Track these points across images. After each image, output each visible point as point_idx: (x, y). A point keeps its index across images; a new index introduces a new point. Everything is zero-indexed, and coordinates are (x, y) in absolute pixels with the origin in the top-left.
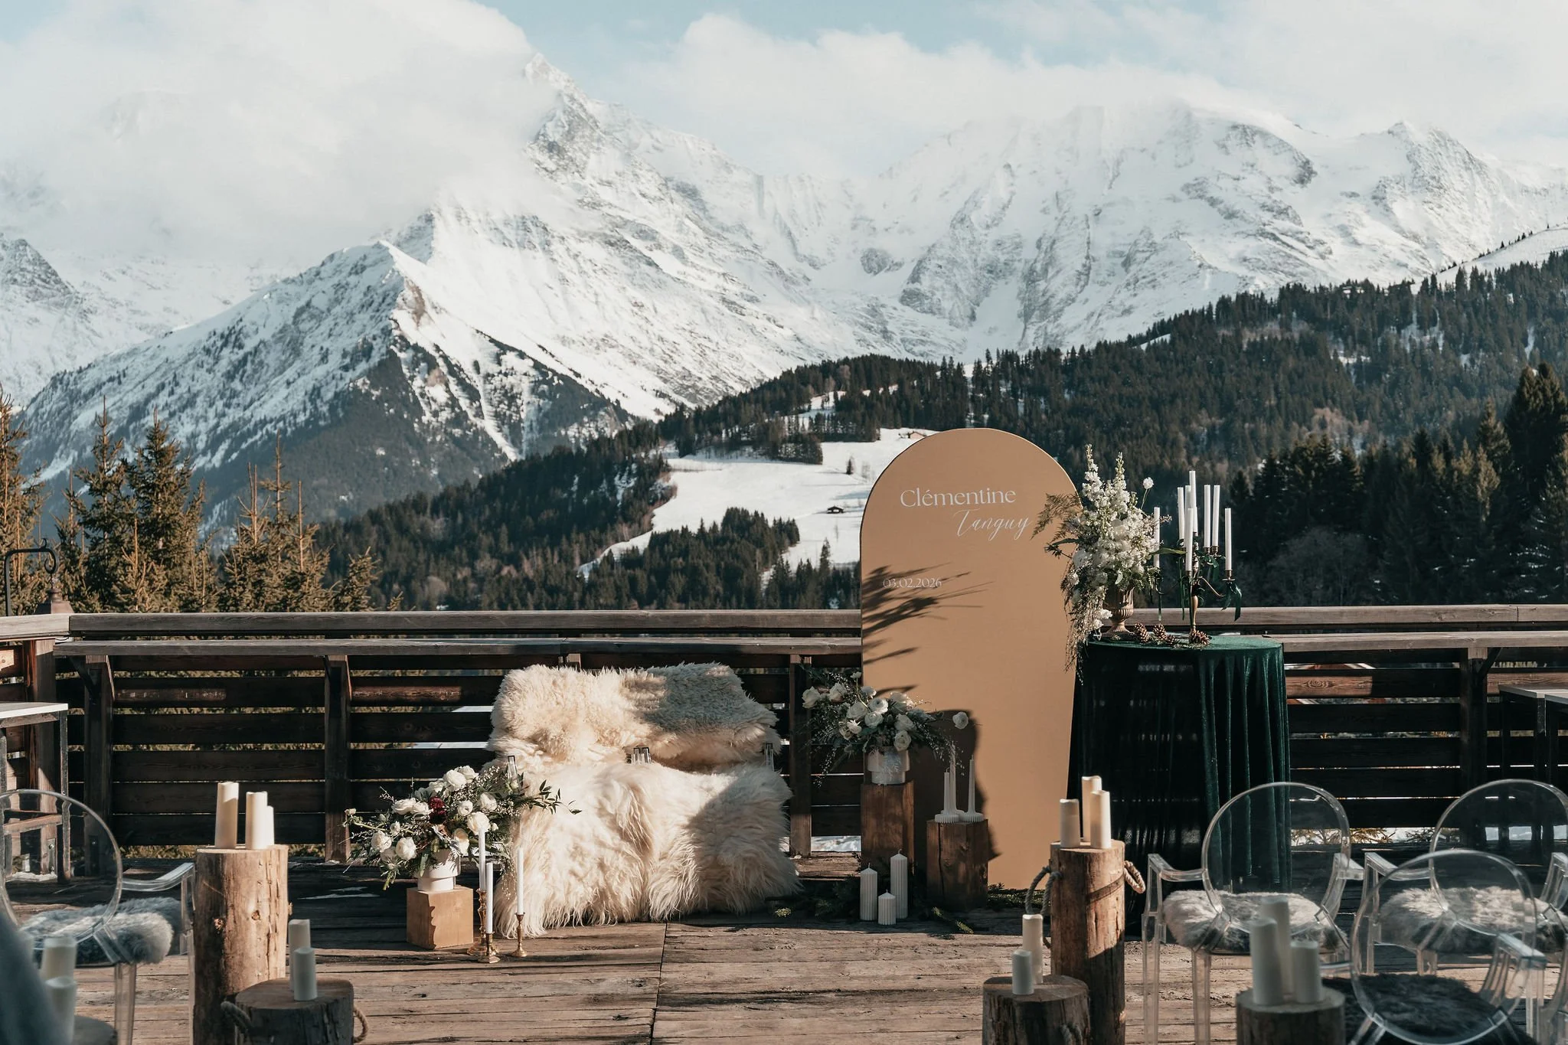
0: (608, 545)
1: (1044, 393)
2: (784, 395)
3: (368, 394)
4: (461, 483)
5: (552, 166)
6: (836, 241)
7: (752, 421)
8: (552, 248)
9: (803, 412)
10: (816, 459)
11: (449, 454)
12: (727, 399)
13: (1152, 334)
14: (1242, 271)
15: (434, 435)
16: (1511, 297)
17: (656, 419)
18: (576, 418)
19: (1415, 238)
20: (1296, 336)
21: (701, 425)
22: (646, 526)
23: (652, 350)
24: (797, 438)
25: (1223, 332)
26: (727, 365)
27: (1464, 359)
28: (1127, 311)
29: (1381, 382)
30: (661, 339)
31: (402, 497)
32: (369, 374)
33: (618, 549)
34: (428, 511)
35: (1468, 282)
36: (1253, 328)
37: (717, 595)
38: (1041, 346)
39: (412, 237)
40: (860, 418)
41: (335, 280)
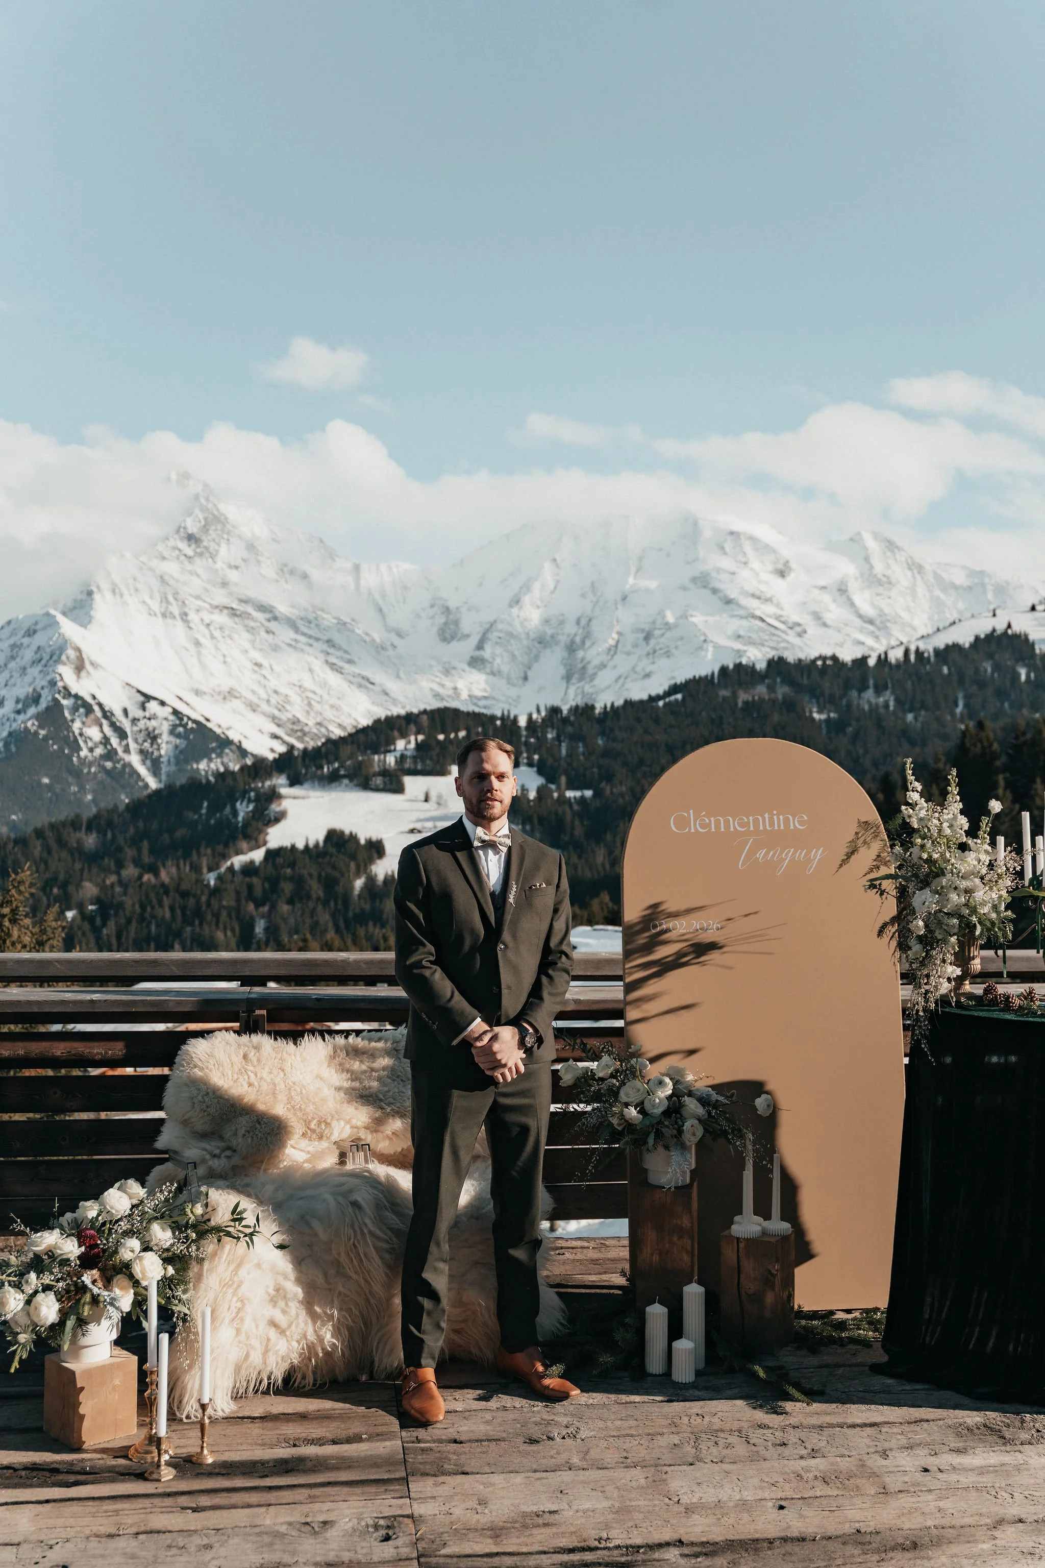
0: (230, 857)
1: (582, 738)
2: (374, 738)
3: (36, 733)
4: (111, 806)
5: (190, 552)
6: (419, 616)
7: (349, 758)
8: (189, 618)
9: (390, 751)
10: (398, 789)
11: (102, 782)
12: (329, 741)
13: (668, 693)
14: (738, 646)
15: (90, 767)
16: (945, 670)
17: (271, 756)
18: (206, 754)
19: (871, 622)
20: (780, 697)
21: (307, 761)
22: (261, 841)
23: (268, 701)
24: (385, 773)
25: (724, 693)
26: (329, 714)
27: (910, 717)
28: (647, 676)
29: (845, 734)
30: (276, 692)
31: (62, 817)
32: (37, 717)
33: (238, 861)
34: (84, 828)
35: (912, 657)
36: (746, 690)
37: (318, 899)
38: (580, 701)
39: (75, 608)
40: (435, 758)
41: (12, 641)
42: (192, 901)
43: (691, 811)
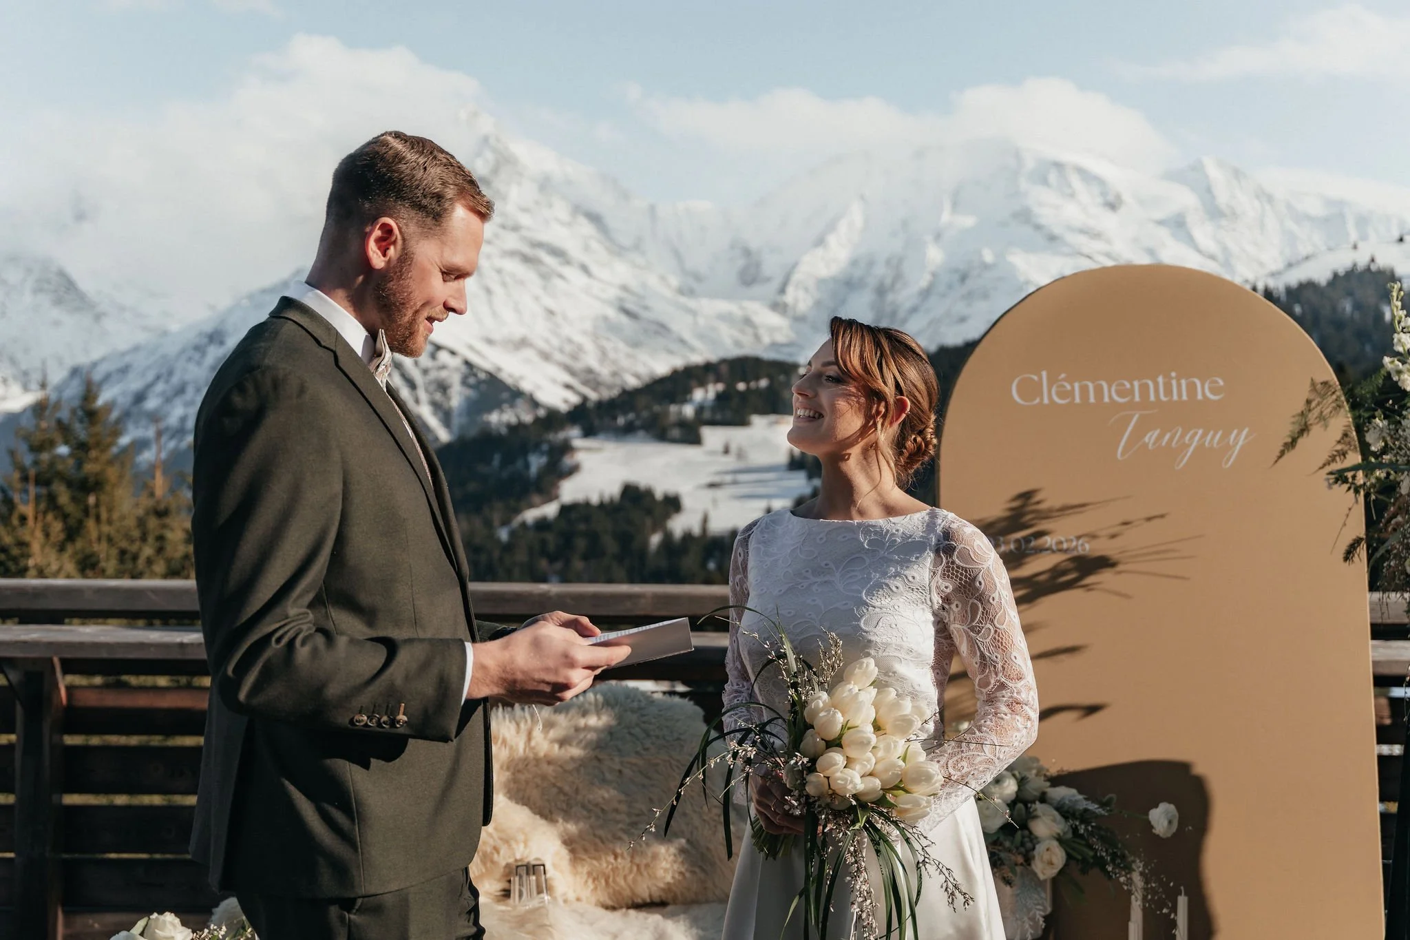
0: (522, 511)
2: (672, 387)
6: (718, 259)
7: (645, 409)
9: (687, 401)
10: (696, 440)
12: (625, 391)
17: (564, 408)
18: (497, 405)
21: (601, 412)
22: (554, 495)
24: (682, 423)
26: (625, 363)
33: (531, 515)
37: (613, 555)
40: (736, 408)
42: (483, 558)
43: (1044, 374)
